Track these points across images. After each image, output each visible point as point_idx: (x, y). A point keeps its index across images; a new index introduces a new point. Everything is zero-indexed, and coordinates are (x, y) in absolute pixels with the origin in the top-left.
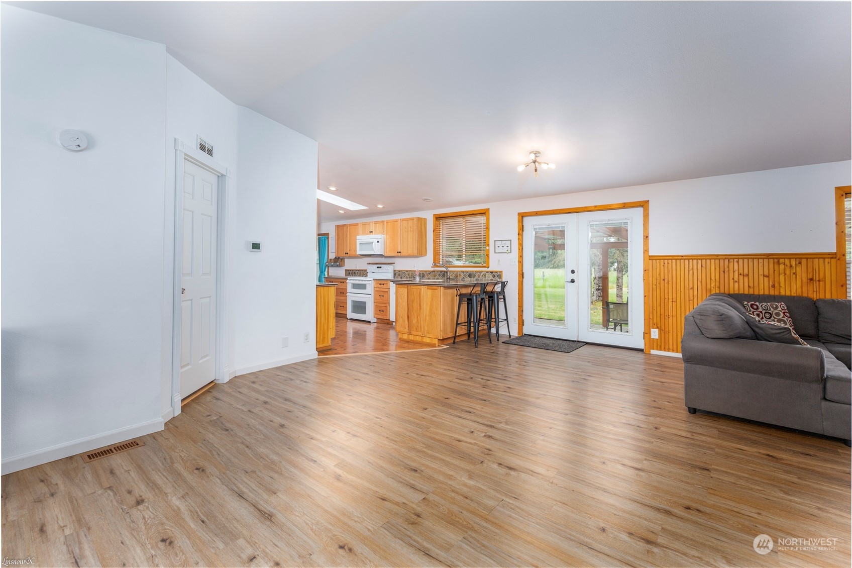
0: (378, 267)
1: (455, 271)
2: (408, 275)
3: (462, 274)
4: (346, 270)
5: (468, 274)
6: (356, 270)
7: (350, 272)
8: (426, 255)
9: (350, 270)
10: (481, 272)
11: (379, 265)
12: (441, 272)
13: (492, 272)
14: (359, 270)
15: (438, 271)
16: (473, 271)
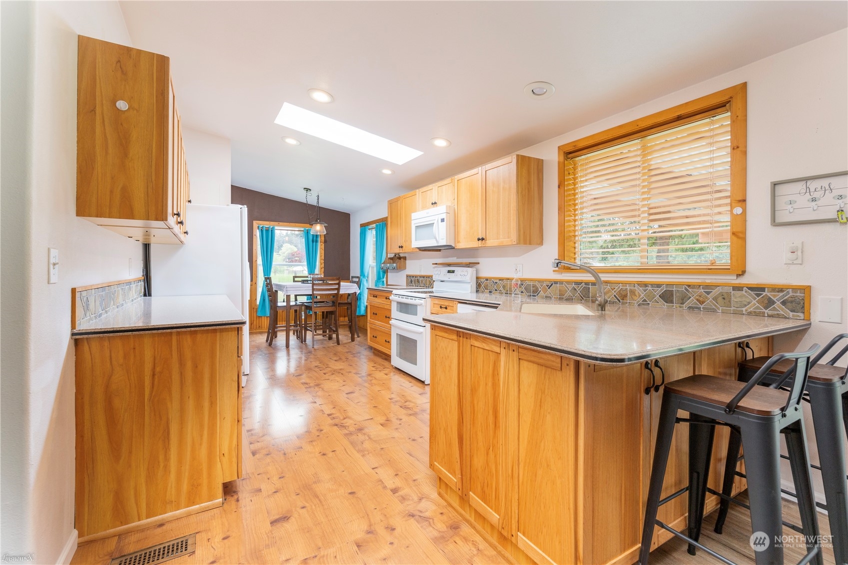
0: (449, 272)
1: (618, 283)
2: (504, 287)
3: (639, 290)
4: (407, 276)
5: (660, 291)
6: (421, 277)
7: (413, 279)
8: (541, 243)
9: (413, 277)
10: (708, 287)
11: (451, 267)
12: (578, 283)
13: (758, 290)
14: (424, 277)
15: (569, 282)
16: (678, 285)
